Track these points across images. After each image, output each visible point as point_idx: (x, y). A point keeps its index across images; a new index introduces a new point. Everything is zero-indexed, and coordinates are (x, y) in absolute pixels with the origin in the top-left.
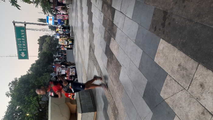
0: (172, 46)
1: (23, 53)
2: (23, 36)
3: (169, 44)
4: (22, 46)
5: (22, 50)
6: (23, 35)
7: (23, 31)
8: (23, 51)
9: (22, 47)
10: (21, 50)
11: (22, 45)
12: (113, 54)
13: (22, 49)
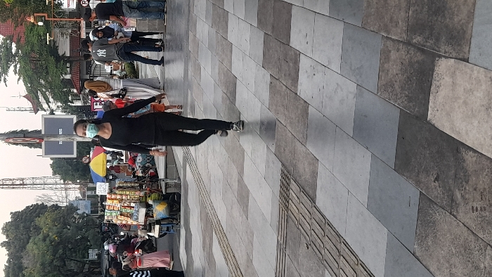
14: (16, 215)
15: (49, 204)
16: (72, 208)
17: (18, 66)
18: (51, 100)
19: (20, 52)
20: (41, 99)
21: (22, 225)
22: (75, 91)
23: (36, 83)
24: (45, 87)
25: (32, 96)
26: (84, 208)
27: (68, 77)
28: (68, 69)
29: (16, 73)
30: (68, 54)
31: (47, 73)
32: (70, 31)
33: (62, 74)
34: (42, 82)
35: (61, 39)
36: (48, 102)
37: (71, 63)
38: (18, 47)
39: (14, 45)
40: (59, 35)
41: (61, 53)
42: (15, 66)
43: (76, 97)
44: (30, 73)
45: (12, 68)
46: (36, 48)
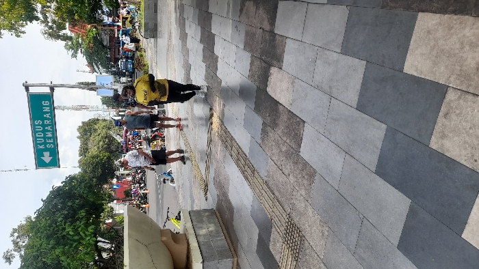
0: (455, 17)
1: (46, 153)
2: (48, 116)
3: (446, 16)
4: (44, 138)
5: (45, 146)
6: (47, 113)
7: (47, 103)
8: (46, 150)
9: (45, 141)
10: (41, 147)
11: (45, 135)
12: (277, 103)
13: (45, 143)
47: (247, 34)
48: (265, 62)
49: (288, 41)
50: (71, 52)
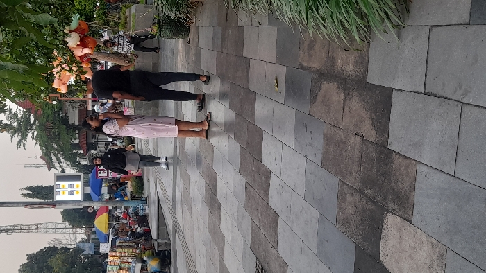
14: (31, 257)
15: (59, 247)
16: (78, 251)
17: (36, 133)
18: (62, 160)
19: (37, 121)
20: (54, 159)
21: (36, 266)
22: (82, 152)
23: (50, 148)
24: (58, 150)
25: (47, 157)
26: (88, 250)
27: (77, 141)
28: (77, 135)
29: (33, 138)
30: (77, 123)
31: (60, 139)
32: (78, 104)
33: (71, 139)
34: (55, 146)
35: (71, 111)
36: (59, 162)
37: (79, 130)
38: (35, 118)
39: (32, 116)
40: (70, 108)
41: (71, 122)
42: (33, 133)
43: (83, 157)
44: (45, 139)
45: (30, 135)
46: (51, 118)
47: (328, 139)
48: (371, 199)
49: (421, 168)
50: (17, 138)
